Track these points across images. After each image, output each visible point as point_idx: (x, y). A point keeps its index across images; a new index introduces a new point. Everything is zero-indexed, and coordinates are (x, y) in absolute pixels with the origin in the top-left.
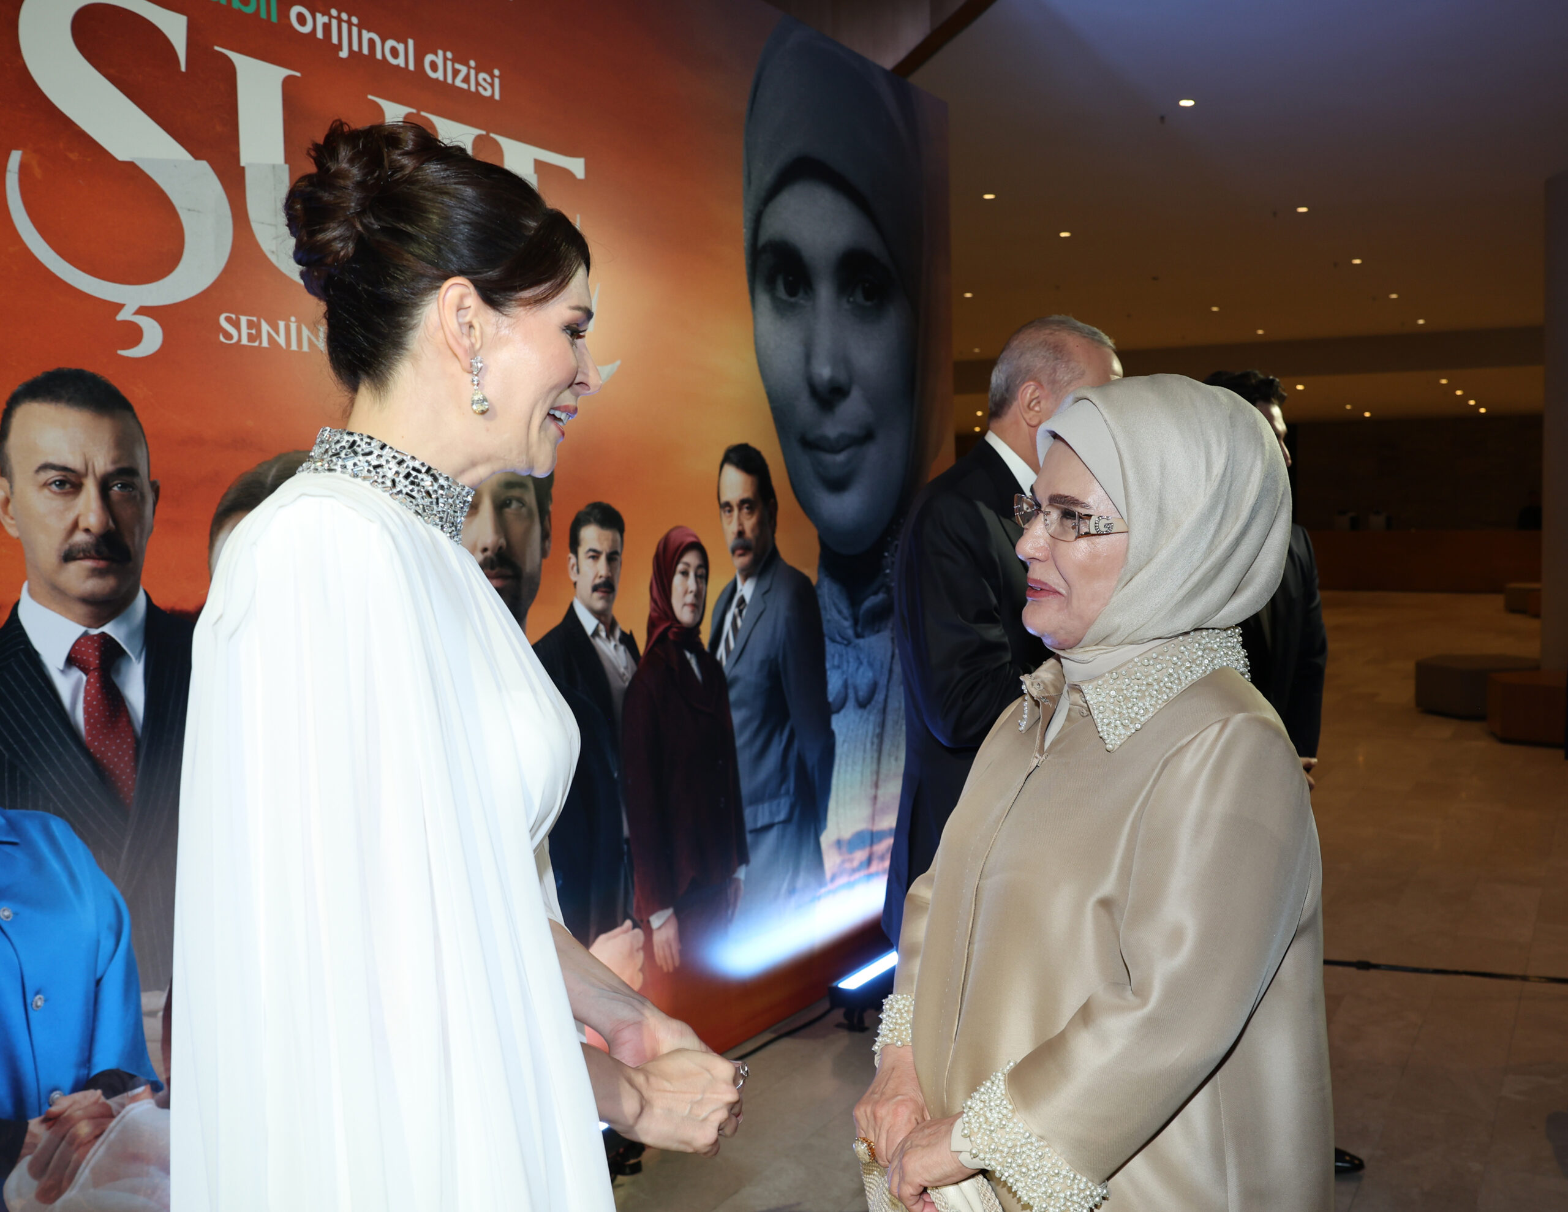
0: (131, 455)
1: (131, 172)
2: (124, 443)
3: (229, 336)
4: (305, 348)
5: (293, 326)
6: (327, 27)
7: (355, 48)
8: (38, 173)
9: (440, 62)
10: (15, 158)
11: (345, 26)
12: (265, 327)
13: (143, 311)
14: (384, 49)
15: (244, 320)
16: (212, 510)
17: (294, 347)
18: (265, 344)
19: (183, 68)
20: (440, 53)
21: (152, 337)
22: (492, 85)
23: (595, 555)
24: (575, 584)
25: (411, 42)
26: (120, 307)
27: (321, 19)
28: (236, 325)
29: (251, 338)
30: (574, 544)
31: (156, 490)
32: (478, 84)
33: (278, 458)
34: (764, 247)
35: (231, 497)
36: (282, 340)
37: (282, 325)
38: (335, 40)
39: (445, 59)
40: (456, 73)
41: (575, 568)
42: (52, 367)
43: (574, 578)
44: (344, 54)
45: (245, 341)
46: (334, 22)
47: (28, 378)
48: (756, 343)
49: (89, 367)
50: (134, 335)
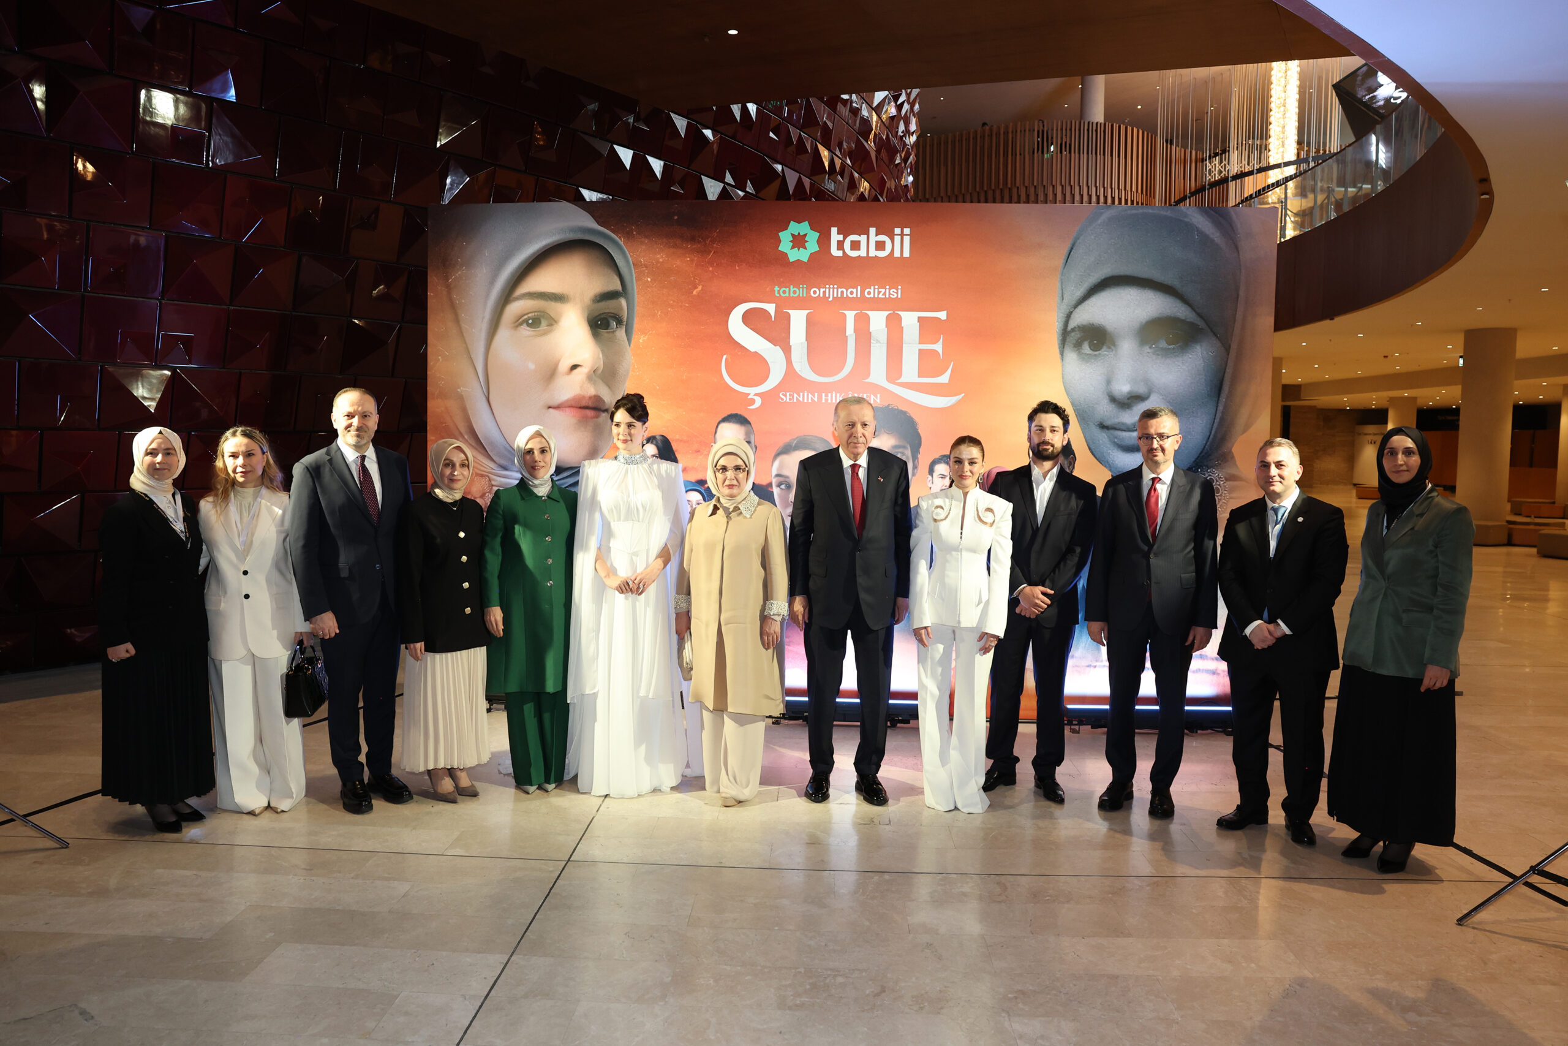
0: (750, 437)
1: (756, 354)
2: (748, 434)
3: (782, 399)
4: (810, 401)
5: (806, 394)
6: (824, 293)
7: (835, 296)
8: (730, 360)
9: (872, 290)
10: (725, 357)
11: (831, 290)
12: (795, 395)
13: (756, 395)
14: (847, 293)
15: (788, 394)
16: (773, 454)
17: (806, 401)
18: (795, 400)
19: (773, 320)
20: (872, 287)
21: (758, 401)
22: (897, 293)
23: (943, 477)
24: (930, 488)
25: (859, 287)
26: (749, 394)
27: (822, 290)
28: (785, 396)
29: (790, 399)
30: (931, 471)
31: (756, 448)
32: (890, 294)
33: (797, 438)
34: (1073, 330)
35: (780, 450)
36: (801, 399)
37: (801, 394)
38: (827, 296)
39: (874, 289)
40: (879, 293)
41: (931, 482)
42: (729, 414)
43: (930, 485)
44: (831, 299)
45: (788, 400)
46: (827, 290)
47: (723, 417)
48: (1063, 378)
49: (739, 413)
50: (753, 401)
